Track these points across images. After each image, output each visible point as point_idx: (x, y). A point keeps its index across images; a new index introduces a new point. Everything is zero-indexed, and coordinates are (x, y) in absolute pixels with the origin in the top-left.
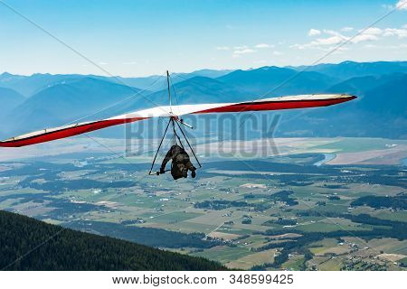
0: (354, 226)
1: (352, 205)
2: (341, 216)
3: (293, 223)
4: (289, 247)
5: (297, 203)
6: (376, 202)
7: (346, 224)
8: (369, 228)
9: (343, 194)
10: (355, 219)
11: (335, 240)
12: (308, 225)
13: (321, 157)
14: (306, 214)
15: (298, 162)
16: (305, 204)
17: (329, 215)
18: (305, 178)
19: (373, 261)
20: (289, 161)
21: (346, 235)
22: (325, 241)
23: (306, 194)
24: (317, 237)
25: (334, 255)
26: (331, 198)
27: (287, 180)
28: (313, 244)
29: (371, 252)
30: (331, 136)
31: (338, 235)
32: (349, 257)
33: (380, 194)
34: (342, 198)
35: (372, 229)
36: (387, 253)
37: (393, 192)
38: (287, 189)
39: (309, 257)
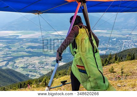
0: (27, 54)
1: (26, 49)
2: (24, 52)
3: (10, 54)
4: (9, 61)
5: (11, 49)
6: (32, 47)
7: (25, 53)
8: (31, 54)
10: (27, 52)
11: (22, 58)
12: (15, 54)
13: (18, 36)
14: (14, 52)
15: (11, 37)
16: (14, 49)
17: (20, 51)
18: (14, 42)
19: (32, 63)
20: (9, 37)
21: (25, 57)
22: (19, 58)
23: (14, 46)
24: (17, 58)
25: (22, 62)
26: (21, 47)
27: (8, 43)
28: (16, 59)
29: (31, 60)
30: (21, 30)
31: (23, 57)
32: (26, 62)
33: (33, 46)
34: (24, 47)
35: (32, 55)
36: (35, 60)
37: (37, 45)
38: (9, 45)
39: (15, 63)
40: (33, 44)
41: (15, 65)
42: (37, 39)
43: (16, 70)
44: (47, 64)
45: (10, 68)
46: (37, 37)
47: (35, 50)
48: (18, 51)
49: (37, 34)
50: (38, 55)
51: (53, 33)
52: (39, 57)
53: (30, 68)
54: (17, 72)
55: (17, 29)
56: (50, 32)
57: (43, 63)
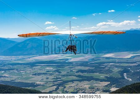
0: (77, 78)
1: (76, 72)
2: (73, 76)
3: (60, 78)
4: (59, 85)
5: (61, 73)
6: (82, 71)
7: (75, 78)
8: (81, 79)
9: (73, 69)
10: (77, 76)
11: (72, 82)
12: (64, 79)
13: (68, 59)
14: (64, 76)
15: (61, 61)
16: (63, 73)
17: (70, 76)
18: (63, 66)
19: (82, 88)
20: (59, 61)
21: (75, 81)
22: (69, 83)
23: (64, 70)
24: (67, 82)
25: (71, 86)
26: (71, 71)
27: (59, 66)
28: (66, 84)
29: (81, 85)
31: (73, 81)
32: (76, 87)
34: (73, 71)
37: (87, 68)
38: (59, 69)
39: (65, 87)
40: (83, 68)
41: (65, 89)
42: (87, 62)
44: (98, 90)
46: (87, 60)
47: (86, 74)
48: (67, 75)
49: (87, 57)
50: (89, 79)
51: (103, 55)
52: (89, 81)
53: (80, 93)
56: (100, 54)
57: (93, 88)
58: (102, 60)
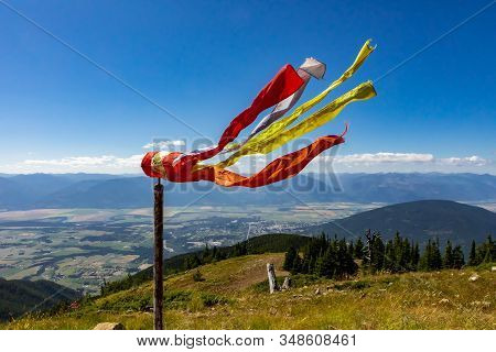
0: (81, 251)
1: (81, 241)
2: (75, 247)
3: (49, 252)
4: (45, 264)
5: (51, 242)
6: (92, 239)
7: (77, 250)
8: (88, 251)
9: (76, 236)
10: (81, 247)
11: (71, 259)
12: (57, 252)
13: (65, 218)
14: (56, 247)
15: (53, 221)
16: (55, 242)
17: (68, 246)
18: (57, 229)
19: (90, 267)
21: (77, 256)
22: (66, 260)
23: (57, 237)
24: (62, 258)
25: (70, 266)
26: (70, 238)
27: (46, 230)
28: (59, 262)
29: (89, 262)
31: (73, 256)
32: (78, 266)
34: (76, 238)
35: (91, 252)
36: (97, 262)
37: (100, 233)
38: (47, 235)
39: (57, 268)
40: (93, 233)
41: (57, 272)
42: (102, 223)
43: (58, 282)
44: (118, 268)
45: (47, 278)
46: (102, 220)
47: (98, 244)
48: (63, 247)
49: (102, 215)
50: (103, 251)
51: (131, 211)
52: (103, 256)
53: (86, 276)
54: (60, 286)
55: (65, 206)
57: (111, 267)
58: (128, 220)
